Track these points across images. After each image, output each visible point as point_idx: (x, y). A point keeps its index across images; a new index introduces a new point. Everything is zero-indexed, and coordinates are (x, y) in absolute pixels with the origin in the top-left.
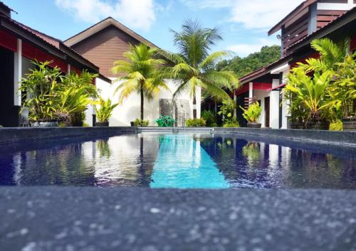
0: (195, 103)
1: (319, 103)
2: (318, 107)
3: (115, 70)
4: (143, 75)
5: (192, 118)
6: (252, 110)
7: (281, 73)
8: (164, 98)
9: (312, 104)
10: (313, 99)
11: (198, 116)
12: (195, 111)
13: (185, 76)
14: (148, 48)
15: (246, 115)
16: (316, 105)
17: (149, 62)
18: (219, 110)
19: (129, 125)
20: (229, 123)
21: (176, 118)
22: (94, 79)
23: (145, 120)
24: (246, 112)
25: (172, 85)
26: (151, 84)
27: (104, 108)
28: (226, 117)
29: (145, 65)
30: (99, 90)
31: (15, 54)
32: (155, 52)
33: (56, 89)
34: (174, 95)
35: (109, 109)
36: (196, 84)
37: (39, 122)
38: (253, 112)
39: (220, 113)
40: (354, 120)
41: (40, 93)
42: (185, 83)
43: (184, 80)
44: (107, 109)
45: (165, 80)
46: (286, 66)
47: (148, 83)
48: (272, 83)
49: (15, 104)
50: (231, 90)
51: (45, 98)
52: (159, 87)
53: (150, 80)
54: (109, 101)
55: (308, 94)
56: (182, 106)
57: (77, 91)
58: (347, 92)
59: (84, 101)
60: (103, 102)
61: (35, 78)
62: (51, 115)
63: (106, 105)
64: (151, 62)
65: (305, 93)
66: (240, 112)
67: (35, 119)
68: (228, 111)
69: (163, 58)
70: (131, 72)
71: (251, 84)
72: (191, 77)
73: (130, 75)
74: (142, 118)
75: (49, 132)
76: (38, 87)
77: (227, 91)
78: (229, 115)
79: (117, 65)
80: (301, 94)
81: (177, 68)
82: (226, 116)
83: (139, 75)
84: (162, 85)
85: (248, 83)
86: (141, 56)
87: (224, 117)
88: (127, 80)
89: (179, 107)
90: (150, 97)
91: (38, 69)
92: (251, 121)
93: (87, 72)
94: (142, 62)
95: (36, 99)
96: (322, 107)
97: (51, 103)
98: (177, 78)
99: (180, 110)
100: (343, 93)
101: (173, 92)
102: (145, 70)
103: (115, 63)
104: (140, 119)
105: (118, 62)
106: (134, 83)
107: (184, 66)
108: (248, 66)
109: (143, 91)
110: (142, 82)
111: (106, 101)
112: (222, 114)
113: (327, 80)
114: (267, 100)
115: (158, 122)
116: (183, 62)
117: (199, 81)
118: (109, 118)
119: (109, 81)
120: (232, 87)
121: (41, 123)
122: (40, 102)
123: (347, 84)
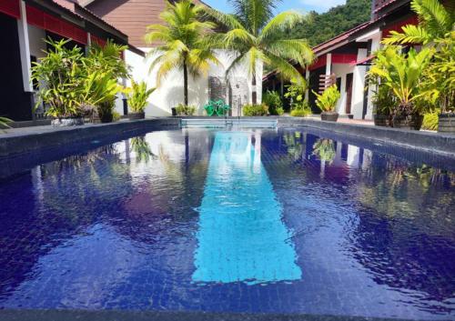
0: (254, 83)
1: (412, 92)
2: (410, 97)
3: (149, 37)
4: (186, 44)
5: (251, 103)
6: (327, 94)
7: (370, 41)
8: (214, 75)
9: (402, 94)
10: (405, 87)
11: (259, 101)
12: (254, 94)
13: (242, 47)
14: (192, 5)
15: (320, 102)
16: (408, 95)
17: (192, 26)
18: (286, 91)
19: (171, 112)
20: (299, 108)
21: (230, 103)
22: (122, 52)
23: (190, 105)
24: (320, 98)
25: (224, 59)
26: (197, 57)
27: (137, 95)
28: (295, 101)
29: (189, 31)
30: (129, 67)
31: (19, 21)
32: (202, 12)
33: (77, 76)
34: (227, 71)
35: (144, 95)
36: (256, 57)
37: (60, 119)
38: (329, 99)
39: (287, 95)
40: (453, 116)
41: (58, 81)
42: (242, 56)
43: (241, 52)
44: (142, 96)
45: (216, 51)
46: (377, 32)
47: (193, 55)
48: (357, 54)
49: (26, 90)
50: (302, 64)
51: (65, 88)
52: (207, 60)
53: (195, 51)
54: (144, 85)
55: (399, 81)
56: (238, 86)
57: (103, 75)
58: (448, 80)
59: (113, 89)
60: (135, 86)
61: (51, 62)
62: (74, 109)
63: (140, 91)
64: (197, 27)
65: (395, 79)
66: (313, 98)
67: (55, 115)
68: (298, 94)
69: (213, 19)
70: (170, 41)
71: (329, 56)
72: (249, 47)
73: (168, 45)
74: (186, 103)
75: (76, 134)
76: (56, 73)
77: (297, 66)
78: (299, 98)
79: (151, 30)
80: (389, 79)
81: (230, 35)
82: (295, 98)
83: (180, 45)
84: (212, 57)
85: (325, 55)
86: (183, 18)
87: (292, 101)
88: (165, 53)
89: (233, 87)
90: (196, 74)
91: (54, 49)
92: (325, 110)
93: (114, 42)
94: (184, 26)
95: (54, 90)
96: (416, 96)
97: (73, 94)
98: (230, 48)
99: (235, 92)
100: (443, 81)
101: (227, 67)
102: (188, 38)
103: (148, 28)
104: (183, 103)
105: (152, 26)
106: (174, 56)
107: (241, 32)
108: (327, 25)
109: (186, 66)
110: (185, 54)
111: (140, 84)
112: (290, 97)
113: (424, 62)
114: (350, 77)
115: (207, 109)
116: (238, 27)
117: (260, 53)
118: (145, 107)
119: (141, 53)
120: (304, 60)
121: (63, 120)
122: (60, 94)
123: (449, 69)
